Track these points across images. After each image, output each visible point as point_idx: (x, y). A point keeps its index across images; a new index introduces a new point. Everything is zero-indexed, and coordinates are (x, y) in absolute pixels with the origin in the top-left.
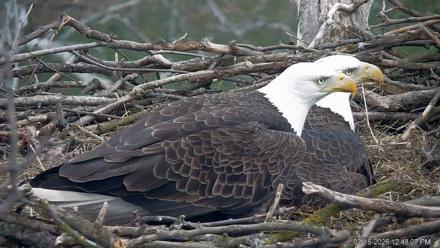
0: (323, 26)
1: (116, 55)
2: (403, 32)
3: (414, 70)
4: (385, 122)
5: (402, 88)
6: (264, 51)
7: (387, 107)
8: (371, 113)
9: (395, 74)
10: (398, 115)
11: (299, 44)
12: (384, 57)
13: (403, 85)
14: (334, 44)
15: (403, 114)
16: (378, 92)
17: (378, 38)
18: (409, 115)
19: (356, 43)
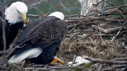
0: (88, 9)
1: (29, 19)
2: (111, 11)
3: (114, 22)
4: (106, 37)
5: (111, 27)
6: (71, 17)
7: (107, 32)
8: (102, 34)
9: (109, 23)
10: (110, 35)
11: (81, 14)
12: (106, 18)
13: (111, 26)
14: (91, 14)
15: (111, 34)
16: (104, 28)
17: (104, 12)
18: (113, 35)
19: (97, 14)
